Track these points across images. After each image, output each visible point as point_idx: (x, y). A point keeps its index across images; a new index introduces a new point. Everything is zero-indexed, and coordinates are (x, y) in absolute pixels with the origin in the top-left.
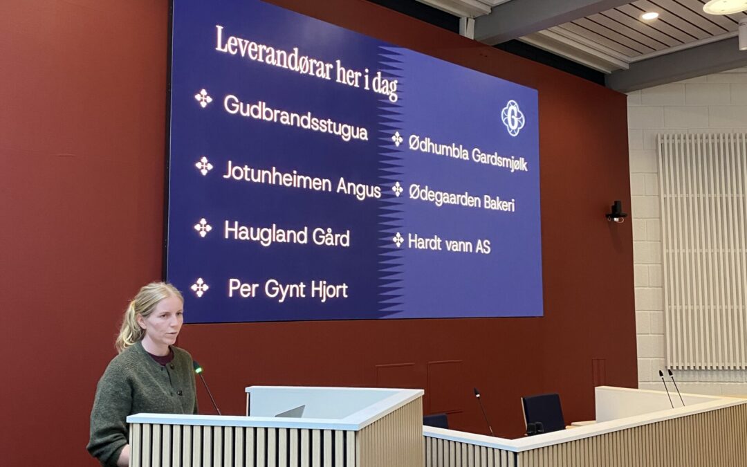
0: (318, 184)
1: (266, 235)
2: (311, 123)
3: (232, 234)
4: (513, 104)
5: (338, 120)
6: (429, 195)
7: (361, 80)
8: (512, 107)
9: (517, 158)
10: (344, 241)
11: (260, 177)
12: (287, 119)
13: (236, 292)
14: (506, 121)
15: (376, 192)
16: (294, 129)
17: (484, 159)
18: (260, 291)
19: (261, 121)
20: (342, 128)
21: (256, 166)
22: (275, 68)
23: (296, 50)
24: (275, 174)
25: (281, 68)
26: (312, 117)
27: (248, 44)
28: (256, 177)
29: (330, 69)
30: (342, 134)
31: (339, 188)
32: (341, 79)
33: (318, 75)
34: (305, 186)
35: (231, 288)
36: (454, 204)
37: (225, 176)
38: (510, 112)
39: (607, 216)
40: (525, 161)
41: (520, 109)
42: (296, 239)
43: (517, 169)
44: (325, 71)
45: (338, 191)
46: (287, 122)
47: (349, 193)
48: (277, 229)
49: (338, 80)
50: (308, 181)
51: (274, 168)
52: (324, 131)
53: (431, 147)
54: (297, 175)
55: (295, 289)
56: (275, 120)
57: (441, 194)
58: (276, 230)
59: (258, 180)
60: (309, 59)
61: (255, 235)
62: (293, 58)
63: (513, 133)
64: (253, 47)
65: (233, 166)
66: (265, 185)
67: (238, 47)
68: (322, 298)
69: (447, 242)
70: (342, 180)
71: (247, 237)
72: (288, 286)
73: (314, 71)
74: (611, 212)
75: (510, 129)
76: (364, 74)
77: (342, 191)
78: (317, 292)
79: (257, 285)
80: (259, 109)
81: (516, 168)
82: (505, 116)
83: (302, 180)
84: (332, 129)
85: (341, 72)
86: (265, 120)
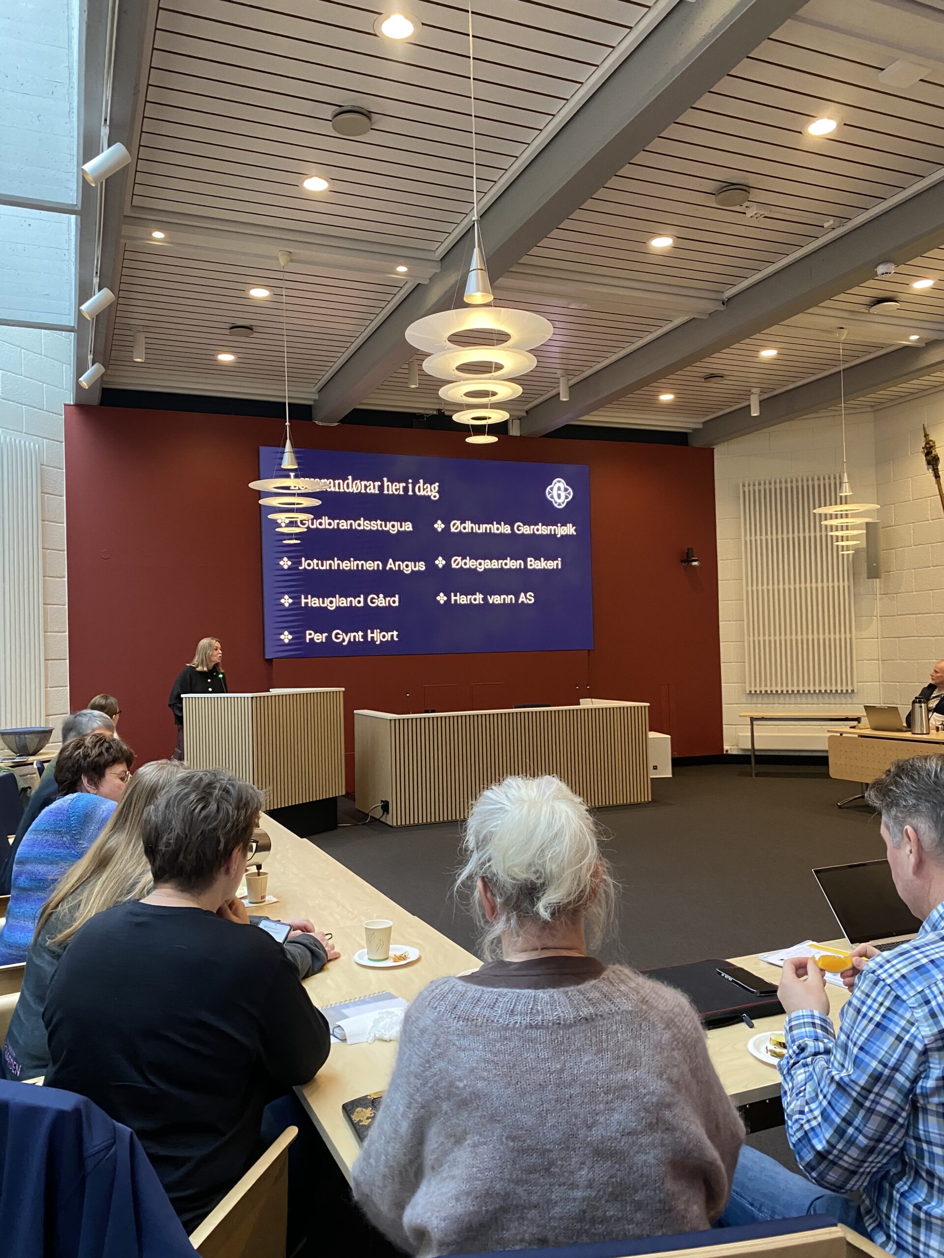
0: (370, 565)
1: (331, 602)
2: (364, 525)
3: (306, 603)
4: (559, 482)
5: (386, 520)
6: (470, 564)
7: (406, 489)
8: (558, 485)
9: (564, 524)
10: (394, 602)
11: (326, 565)
12: (344, 525)
13: (312, 640)
14: (552, 497)
15: (421, 566)
16: (351, 531)
17: (526, 530)
18: (329, 638)
19: (325, 530)
20: (389, 525)
21: (322, 558)
22: (335, 492)
23: (350, 477)
24: (337, 562)
25: (339, 492)
26: (364, 521)
28: (322, 566)
29: (379, 486)
30: (390, 529)
31: (389, 566)
32: (388, 490)
33: (368, 491)
34: (360, 568)
35: (308, 637)
36: (496, 568)
37: (300, 568)
38: (555, 489)
40: (572, 527)
41: (568, 485)
42: (355, 603)
43: (565, 533)
44: (374, 488)
45: (388, 569)
46: (345, 527)
47: (397, 569)
48: (340, 597)
49: (386, 492)
50: (362, 565)
51: (336, 559)
52: (375, 529)
53: (472, 528)
54: (353, 561)
55: (355, 636)
56: (336, 527)
57: (482, 561)
59: (324, 568)
60: (360, 482)
61: (323, 603)
62: (348, 484)
63: (559, 505)
65: (305, 561)
66: (330, 571)
68: (377, 641)
69: (488, 597)
70: (391, 561)
71: (317, 605)
72: (350, 634)
73: (365, 489)
74: (685, 558)
75: (556, 503)
76: (407, 483)
77: (391, 569)
78: (372, 638)
79: (326, 634)
80: (323, 521)
81: (562, 533)
82: (549, 493)
83: (358, 565)
84: (381, 526)
85: (388, 486)
86: (328, 529)
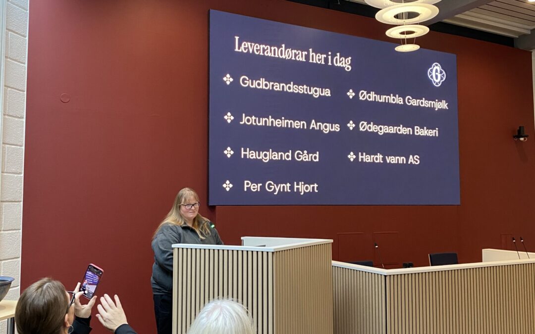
0: (298, 125)
1: (265, 155)
2: (293, 88)
4: (437, 65)
5: (310, 85)
6: (373, 128)
7: (326, 60)
8: (436, 67)
9: (440, 101)
10: (315, 158)
11: (262, 122)
12: (278, 87)
13: (249, 189)
14: (432, 77)
15: (336, 128)
16: (283, 93)
17: (414, 102)
18: (263, 188)
19: (262, 89)
20: (313, 90)
21: (259, 116)
22: (271, 57)
23: (283, 45)
24: (271, 120)
25: (274, 57)
26: (294, 85)
27: (254, 46)
28: (259, 122)
29: (305, 55)
30: (313, 94)
31: (312, 126)
33: (297, 59)
34: (289, 126)
35: (246, 186)
36: (392, 133)
37: (241, 123)
38: (434, 71)
39: (514, 137)
40: (446, 103)
41: (442, 68)
42: (284, 157)
43: (441, 108)
44: (302, 56)
45: (311, 128)
46: (278, 89)
47: (318, 129)
49: (311, 61)
50: (291, 123)
51: (270, 117)
52: (302, 92)
53: (375, 97)
54: (284, 120)
55: (284, 187)
56: (271, 88)
57: (382, 127)
58: (272, 153)
59: (261, 124)
60: (291, 50)
61: (259, 156)
62: (282, 51)
63: (437, 84)
64: (257, 47)
65: (245, 117)
66: (265, 127)
67: (248, 48)
68: (301, 192)
69: (387, 157)
70: (313, 121)
71: (254, 157)
72: (279, 185)
73: (295, 57)
74: (517, 134)
75: (435, 82)
76: (328, 55)
77: (313, 128)
78: (298, 189)
79: (261, 185)
80: (261, 82)
81: (439, 107)
82: (430, 74)
83: (287, 123)
84: (307, 91)
85: (313, 56)
86: (265, 90)
